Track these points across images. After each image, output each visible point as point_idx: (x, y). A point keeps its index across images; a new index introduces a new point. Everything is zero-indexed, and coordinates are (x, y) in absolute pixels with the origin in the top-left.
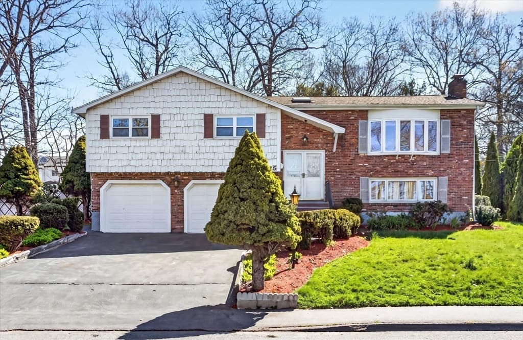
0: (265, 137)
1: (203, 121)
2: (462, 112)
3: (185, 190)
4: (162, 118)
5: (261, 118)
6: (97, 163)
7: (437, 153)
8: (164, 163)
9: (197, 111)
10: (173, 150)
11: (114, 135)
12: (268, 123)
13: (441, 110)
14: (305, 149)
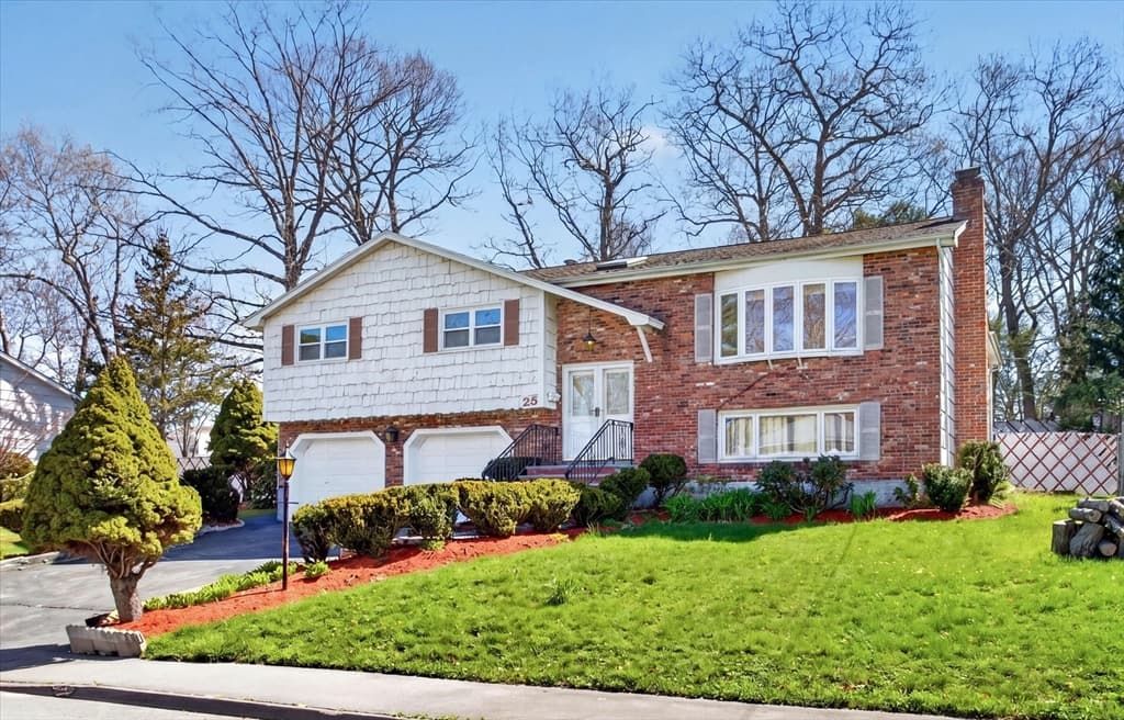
0: (518, 344)
1: (422, 323)
2: (909, 255)
3: (406, 446)
4: (365, 323)
5: (512, 308)
6: (279, 406)
7: (856, 350)
8: (367, 401)
9: (414, 306)
10: (379, 377)
11: (302, 358)
12: (523, 317)
13: (865, 255)
14: (600, 360)
